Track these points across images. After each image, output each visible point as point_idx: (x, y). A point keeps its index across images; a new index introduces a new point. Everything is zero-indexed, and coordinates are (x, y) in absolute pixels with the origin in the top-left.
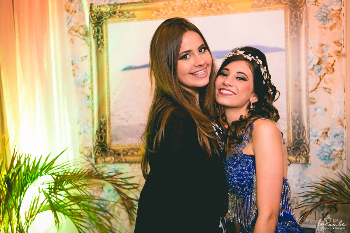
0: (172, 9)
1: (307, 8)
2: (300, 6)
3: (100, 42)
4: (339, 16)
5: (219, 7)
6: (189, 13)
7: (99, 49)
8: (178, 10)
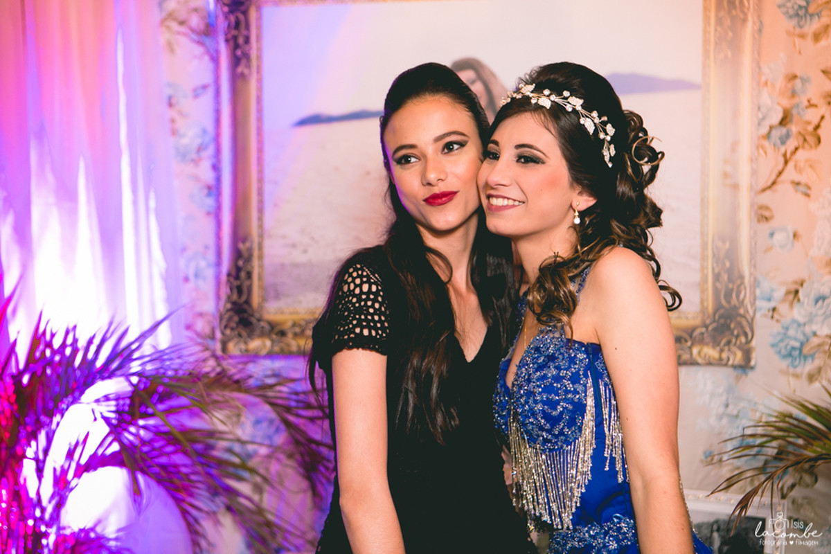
3: (242, 52)
7: (240, 69)
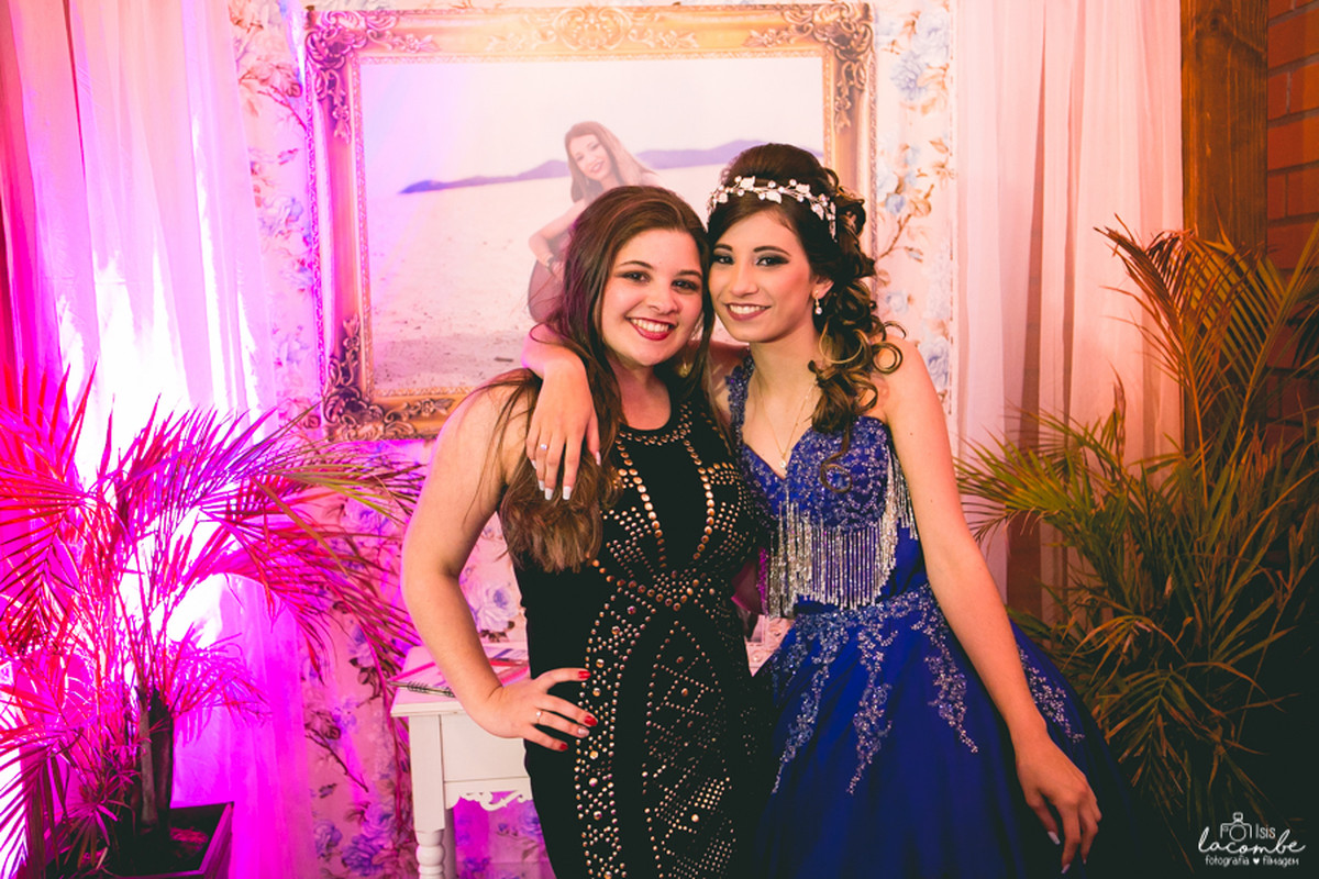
0: (539, 36)
1: (874, 57)
2: (859, 50)
3: (339, 114)
4: (943, 82)
5: (663, 39)
6: (585, 48)
7: (336, 133)
8: (555, 38)
